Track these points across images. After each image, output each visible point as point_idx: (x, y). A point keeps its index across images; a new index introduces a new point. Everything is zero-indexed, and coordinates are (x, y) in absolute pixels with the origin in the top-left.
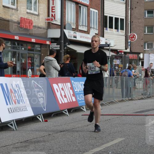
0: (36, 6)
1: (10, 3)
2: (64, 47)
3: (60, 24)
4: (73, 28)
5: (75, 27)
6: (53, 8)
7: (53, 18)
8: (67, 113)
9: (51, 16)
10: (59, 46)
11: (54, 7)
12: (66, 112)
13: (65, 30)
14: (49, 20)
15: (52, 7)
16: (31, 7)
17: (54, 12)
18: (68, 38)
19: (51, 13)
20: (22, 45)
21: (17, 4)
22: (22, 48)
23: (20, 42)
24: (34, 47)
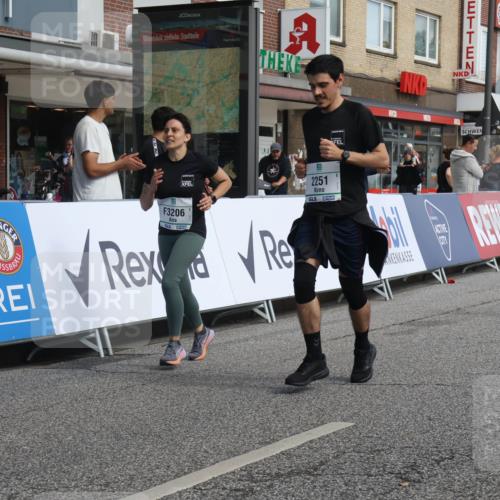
0: (435, 48)
1: (382, 44)
2: (492, 130)
3: (484, 83)
6: (470, 50)
7: (469, 71)
8: (496, 267)
9: (464, 65)
10: (481, 128)
11: (472, 47)
12: (493, 263)
13: (493, 94)
14: (461, 74)
15: (468, 48)
16: (424, 50)
17: (472, 58)
19: (464, 60)
20: (402, 128)
21: (395, 45)
22: (402, 134)
23: (399, 123)
24: (427, 131)
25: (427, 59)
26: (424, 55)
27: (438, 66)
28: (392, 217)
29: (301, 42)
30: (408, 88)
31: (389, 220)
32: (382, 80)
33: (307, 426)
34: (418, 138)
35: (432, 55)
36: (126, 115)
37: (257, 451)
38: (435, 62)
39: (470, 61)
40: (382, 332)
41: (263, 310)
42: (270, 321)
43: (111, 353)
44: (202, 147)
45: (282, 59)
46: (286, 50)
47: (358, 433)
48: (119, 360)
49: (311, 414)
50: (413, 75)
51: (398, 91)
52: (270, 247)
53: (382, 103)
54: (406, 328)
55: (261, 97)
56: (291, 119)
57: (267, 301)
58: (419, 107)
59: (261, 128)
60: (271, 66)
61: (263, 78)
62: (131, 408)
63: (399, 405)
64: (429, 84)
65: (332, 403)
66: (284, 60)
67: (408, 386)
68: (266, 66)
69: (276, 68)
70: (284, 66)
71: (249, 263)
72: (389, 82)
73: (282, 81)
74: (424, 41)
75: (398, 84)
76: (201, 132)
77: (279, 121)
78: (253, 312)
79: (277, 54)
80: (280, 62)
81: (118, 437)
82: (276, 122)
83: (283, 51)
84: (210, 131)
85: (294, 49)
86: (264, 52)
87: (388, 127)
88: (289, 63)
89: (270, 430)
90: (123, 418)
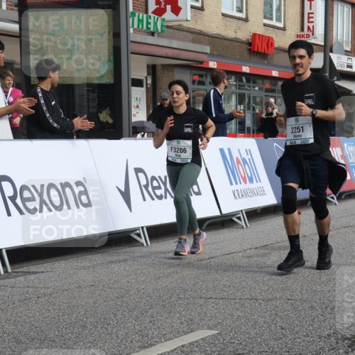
0: (281, 13)
1: (235, 7)
3: (323, 44)
4: (346, 51)
5: (349, 49)
6: (311, 15)
7: (310, 33)
8: (335, 201)
9: (306, 29)
11: (313, 13)
12: (332, 198)
13: (331, 54)
14: (303, 36)
15: (309, 14)
16: (272, 14)
17: (313, 22)
18: (338, 68)
19: (306, 24)
20: (254, 82)
21: (247, 10)
22: (254, 87)
23: (251, 78)
24: (275, 85)
25: (274, 23)
26: (271, 19)
27: (284, 29)
28: (247, 157)
29: (165, 6)
30: (257, 48)
31: (244, 160)
32: (236, 40)
33: (178, 334)
34: (268, 90)
35: (279, 20)
36: (15, 66)
37: (137, 354)
38: (281, 25)
39: (311, 25)
40: (241, 254)
41: (139, 235)
42: (145, 245)
43: (10, 270)
44: (83, 95)
45: (149, 21)
46: (153, 13)
47: (221, 339)
48: (17, 277)
49: (182, 323)
50: (263, 36)
51: (250, 50)
52: (143, 182)
53: (236, 59)
54: (261, 252)
55: (132, 53)
56: (159, 72)
57: (142, 228)
58: (268, 64)
59: (132, 79)
60: (141, 26)
61: (134, 37)
62: (29, 317)
63: (256, 317)
64: (276, 45)
65: (199, 314)
66: (151, 21)
67: (263, 300)
68: (136, 26)
69: (145, 28)
70: (151, 27)
71: (126, 195)
72: (242, 42)
73: (150, 39)
74: (271, 7)
75: (250, 44)
76: (81, 83)
77: (148, 74)
78: (131, 237)
79: (145, 15)
80: (148, 23)
81: (18, 342)
82: (146, 75)
83: (150, 13)
84: (89, 82)
85: (160, 12)
86: (133, 14)
87: (242, 81)
88: (155, 24)
89: (147, 336)
90: (21, 325)
